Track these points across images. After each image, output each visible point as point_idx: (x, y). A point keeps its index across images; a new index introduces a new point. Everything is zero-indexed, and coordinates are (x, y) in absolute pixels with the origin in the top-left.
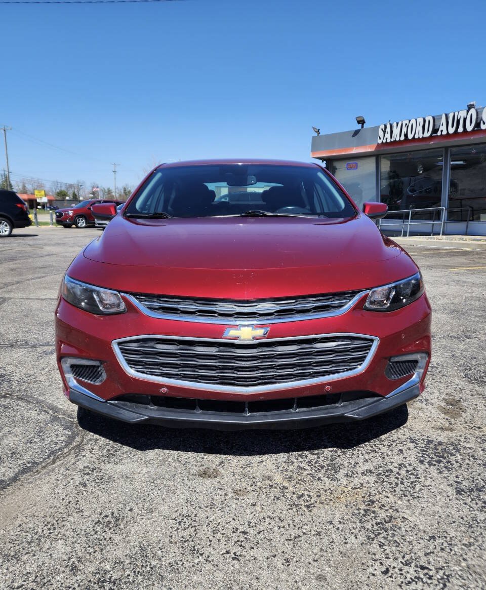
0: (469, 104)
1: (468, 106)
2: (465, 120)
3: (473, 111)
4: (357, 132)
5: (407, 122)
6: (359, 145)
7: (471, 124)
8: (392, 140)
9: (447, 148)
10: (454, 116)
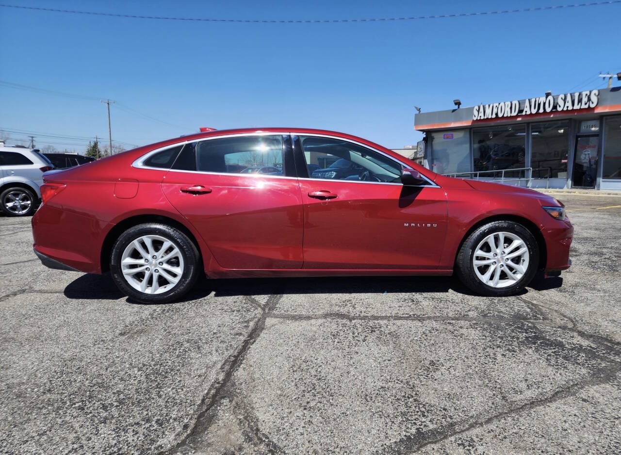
0: (547, 92)
1: (546, 94)
2: (544, 104)
3: (550, 98)
4: (454, 111)
5: (497, 104)
6: (456, 121)
7: (549, 107)
8: (485, 118)
9: (528, 124)
10: (536, 101)
